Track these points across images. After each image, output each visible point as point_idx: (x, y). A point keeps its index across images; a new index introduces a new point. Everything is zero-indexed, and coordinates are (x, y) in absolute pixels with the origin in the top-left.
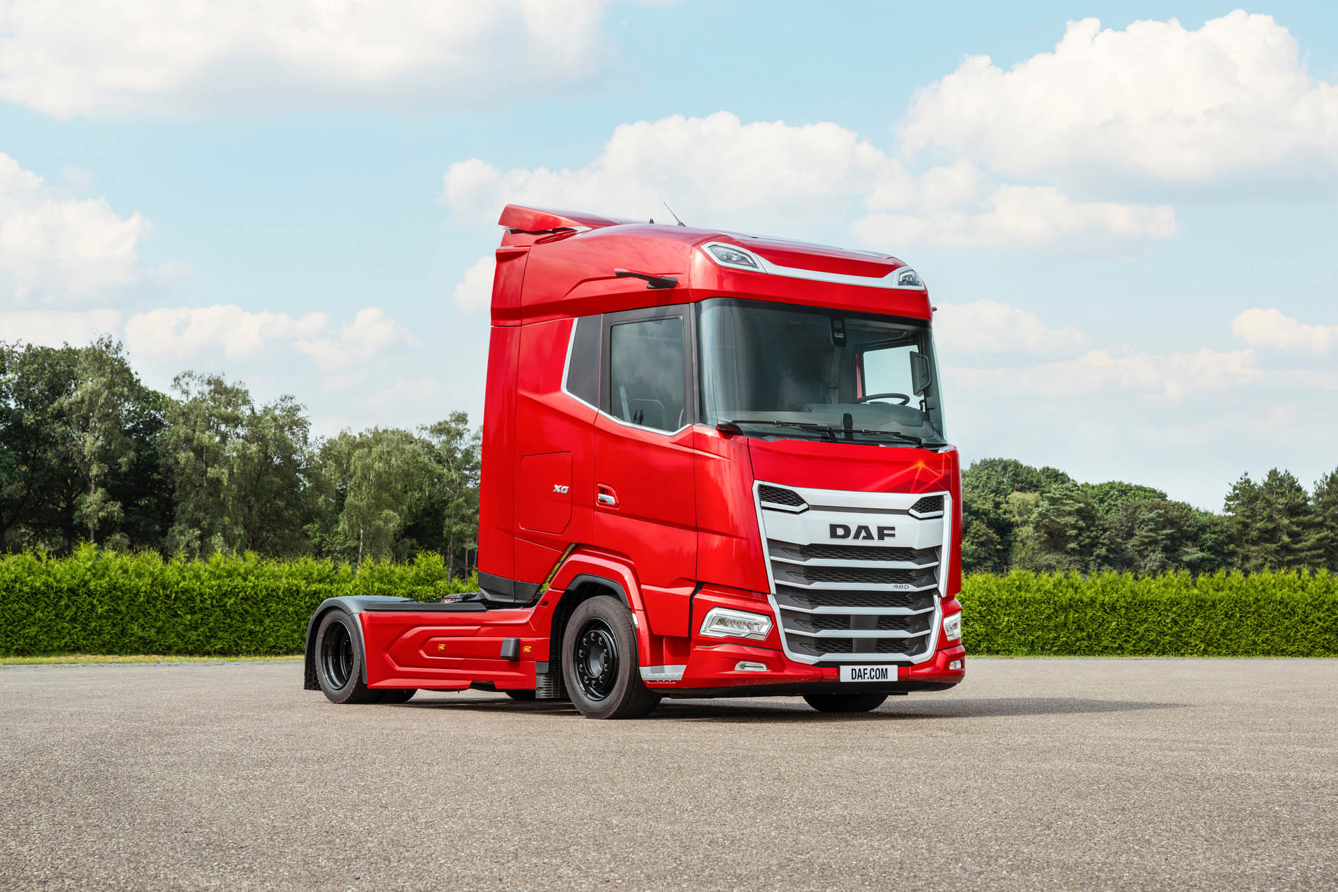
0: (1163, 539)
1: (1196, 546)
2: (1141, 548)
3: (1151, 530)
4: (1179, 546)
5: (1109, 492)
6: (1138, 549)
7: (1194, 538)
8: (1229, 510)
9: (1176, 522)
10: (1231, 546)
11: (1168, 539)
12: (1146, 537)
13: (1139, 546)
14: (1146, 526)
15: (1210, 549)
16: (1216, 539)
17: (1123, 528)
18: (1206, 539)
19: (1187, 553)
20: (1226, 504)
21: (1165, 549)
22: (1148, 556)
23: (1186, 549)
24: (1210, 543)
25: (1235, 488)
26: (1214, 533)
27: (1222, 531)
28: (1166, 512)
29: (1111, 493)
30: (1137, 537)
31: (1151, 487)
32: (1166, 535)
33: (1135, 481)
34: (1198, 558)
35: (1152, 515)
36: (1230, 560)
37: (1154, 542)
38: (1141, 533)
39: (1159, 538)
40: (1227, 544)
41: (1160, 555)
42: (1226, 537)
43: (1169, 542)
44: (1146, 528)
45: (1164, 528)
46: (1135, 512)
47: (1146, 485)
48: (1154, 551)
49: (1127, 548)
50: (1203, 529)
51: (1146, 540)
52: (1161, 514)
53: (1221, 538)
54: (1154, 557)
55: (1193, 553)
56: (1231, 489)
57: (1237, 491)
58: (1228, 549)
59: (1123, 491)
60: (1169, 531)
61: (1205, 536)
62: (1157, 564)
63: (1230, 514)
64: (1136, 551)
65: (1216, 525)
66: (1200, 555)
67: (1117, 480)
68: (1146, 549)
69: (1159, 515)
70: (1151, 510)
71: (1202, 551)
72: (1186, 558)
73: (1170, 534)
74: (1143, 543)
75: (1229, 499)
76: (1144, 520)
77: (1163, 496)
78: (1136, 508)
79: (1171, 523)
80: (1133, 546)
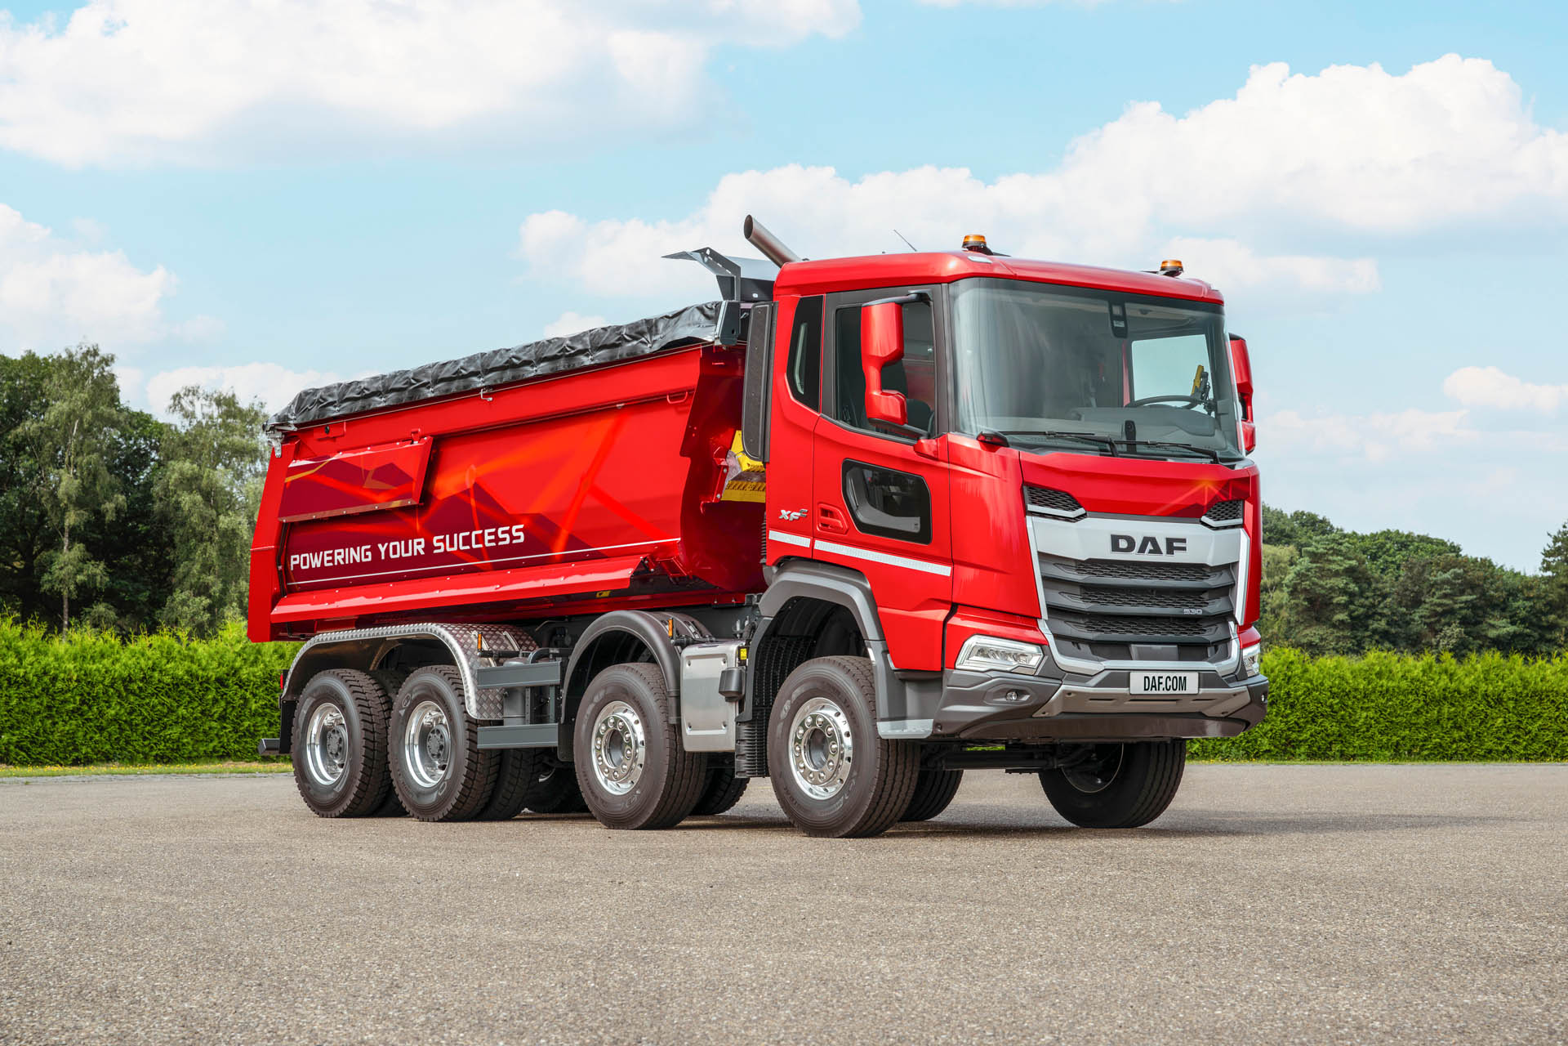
0: (1461, 608)
1: (1505, 618)
2: (1433, 620)
3: (1445, 596)
4: (1484, 617)
5: (1384, 545)
6: (1428, 621)
7: (1502, 607)
8: (1546, 569)
9: (1479, 585)
10: (1552, 617)
11: (1468, 608)
12: (1439, 605)
13: (1429, 617)
14: (1437, 589)
15: (1523, 621)
16: (1531, 607)
17: (1407, 593)
18: (1518, 608)
19: (1493, 626)
20: (1544, 561)
21: (1464, 622)
22: (1441, 631)
23: (1492, 622)
24: (1523, 613)
25: (1556, 540)
26: (1528, 599)
27: (1538, 597)
28: (1465, 572)
29: (1388, 546)
30: (1427, 606)
31: (1440, 538)
32: (1466, 602)
33: (1418, 531)
34: (1508, 633)
35: (1447, 576)
36: (1548, 636)
37: (1450, 612)
38: (1432, 600)
39: (1457, 606)
40: (1545, 614)
41: (1458, 630)
42: (1545, 605)
43: (1469, 612)
44: (1438, 593)
45: (1462, 593)
46: (1424, 571)
47: (1432, 536)
48: (1449, 624)
49: (1414, 620)
50: (1513, 593)
51: (1439, 609)
52: (1459, 574)
53: (1537, 606)
54: (1449, 633)
55: (1502, 627)
56: (1550, 541)
57: (1560, 544)
58: (1548, 622)
59: (1402, 543)
60: (1470, 598)
61: (1516, 604)
62: (1454, 641)
63: (1549, 573)
64: (1425, 624)
65: (1531, 588)
66: (1511, 629)
67: (1393, 529)
68: (1438, 621)
69: (1457, 576)
70: (1445, 570)
71: (1513, 623)
72: (1492, 633)
73: (1472, 600)
74: (1436, 614)
75: (1547, 554)
76: (1436, 583)
77: (1455, 549)
78: (1424, 566)
79: (1472, 586)
80: (1421, 617)
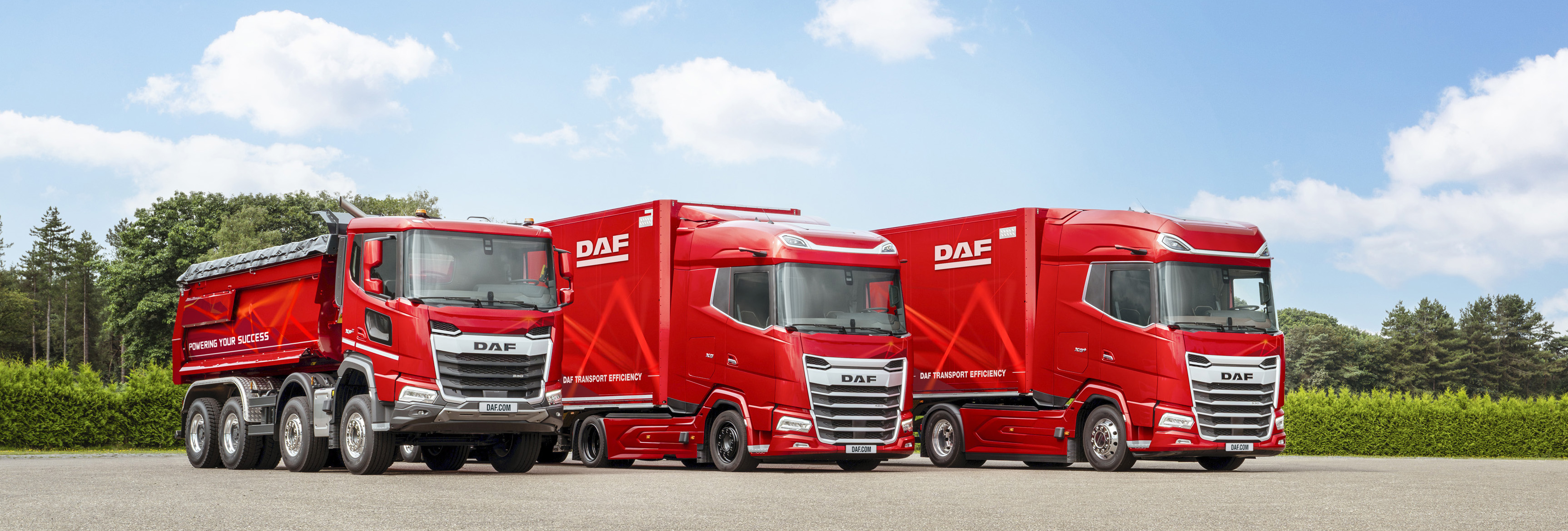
0: (1326, 359)
1: (1357, 365)
2: (1308, 366)
3: (1317, 351)
4: (1341, 365)
5: (1285, 317)
6: (1305, 367)
7: (1354, 359)
8: (1385, 334)
9: (1338, 344)
10: (1387, 365)
11: (1331, 359)
12: (1312, 357)
13: (1306, 365)
14: (1312, 347)
15: (1368, 367)
16: (1373, 359)
17: (1293, 349)
18: (1365, 359)
19: (1347, 371)
20: (1383, 329)
21: (1328, 368)
22: (1313, 373)
23: (1347, 368)
24: (1368, 362)
25: (1391, 315)
26: (1371, 353)
27: (1378, 352)
28: (1329, 336)
29: (1287, 318)
30: (1305, 357)
31: (1323, 313)
32: (1330, 355)
33: (1309, 309)
34: (1357, 376)
35: (1317, 338)
36: (1384, 377)
37: (1320, 361)
38: (1308, 354)
39: (1324, 358)
40: (1383, 363)
41: (1324, 373)
42: (1382, 358)
43: (1331, 361)
44: (1312, 349)
45: (1328, 349)
46: (1303, 335)
47: (1318, 312)
48: (1319, 369)
49: (1296, 367)
50: (1362, 349)
51: (1313, 360)
52: (1326, 337)
53: (1378, 358)
54: (1318, 375)
55: (1353, 371)
56: (1387, 316)
57: (1393, 318)
58: (1384, 368)
59: (1298, 317)
60: (1332, 352)
61: (1364, 357)
62: (1321, 380)
63: (1386, 337)
64: (1304, 369)
65: (1373, 346)
66: (1359, 372)
67: (1292, 307)
68: (1312, 367)
69: (1324, 338)
70: (1316, 334)
71: (1361, 369)
72: (1347, 375)
73: (1333, 354)
74: (1310, 363)
75: (1386, 324)
76: (1310, 343)
77: (1333, 322)
78: (1303, 332)
79: (1335, 345)
80: (1301, 365)
